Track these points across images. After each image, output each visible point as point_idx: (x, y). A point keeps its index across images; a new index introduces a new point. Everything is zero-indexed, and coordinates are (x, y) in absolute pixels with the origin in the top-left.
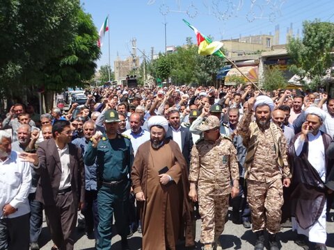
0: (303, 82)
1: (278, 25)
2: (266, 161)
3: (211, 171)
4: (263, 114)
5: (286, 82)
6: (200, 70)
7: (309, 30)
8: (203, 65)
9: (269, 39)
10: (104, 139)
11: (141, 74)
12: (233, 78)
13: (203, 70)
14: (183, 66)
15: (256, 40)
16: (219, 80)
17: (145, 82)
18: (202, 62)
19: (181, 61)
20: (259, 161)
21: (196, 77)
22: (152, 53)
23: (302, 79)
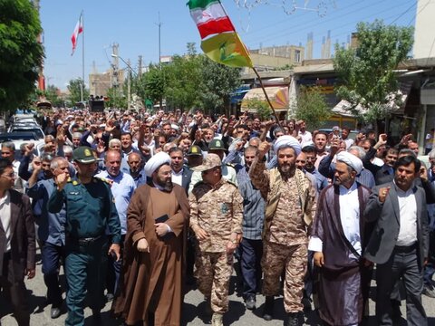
0: (356, 112)
1: (312, 33)
2: (289, 218)
3: (207, 220)
4: (286, 159)
5: (329, 110)
6: (207, 90)
7: (367, 36)
8: (211, 82)
9: (299, 52)
10: (75, 183)
11: (125, 93)
12: (254, 103)
13: (210, 90)
14: (183, 85)
15: (281, 52)
16: (232, 105)
17: (129, 105)
18: (209, 78)
19: (179, 76)
20: (280, 217)
21: (201, 99)
22: (140, 64)
23: (354, 107)
